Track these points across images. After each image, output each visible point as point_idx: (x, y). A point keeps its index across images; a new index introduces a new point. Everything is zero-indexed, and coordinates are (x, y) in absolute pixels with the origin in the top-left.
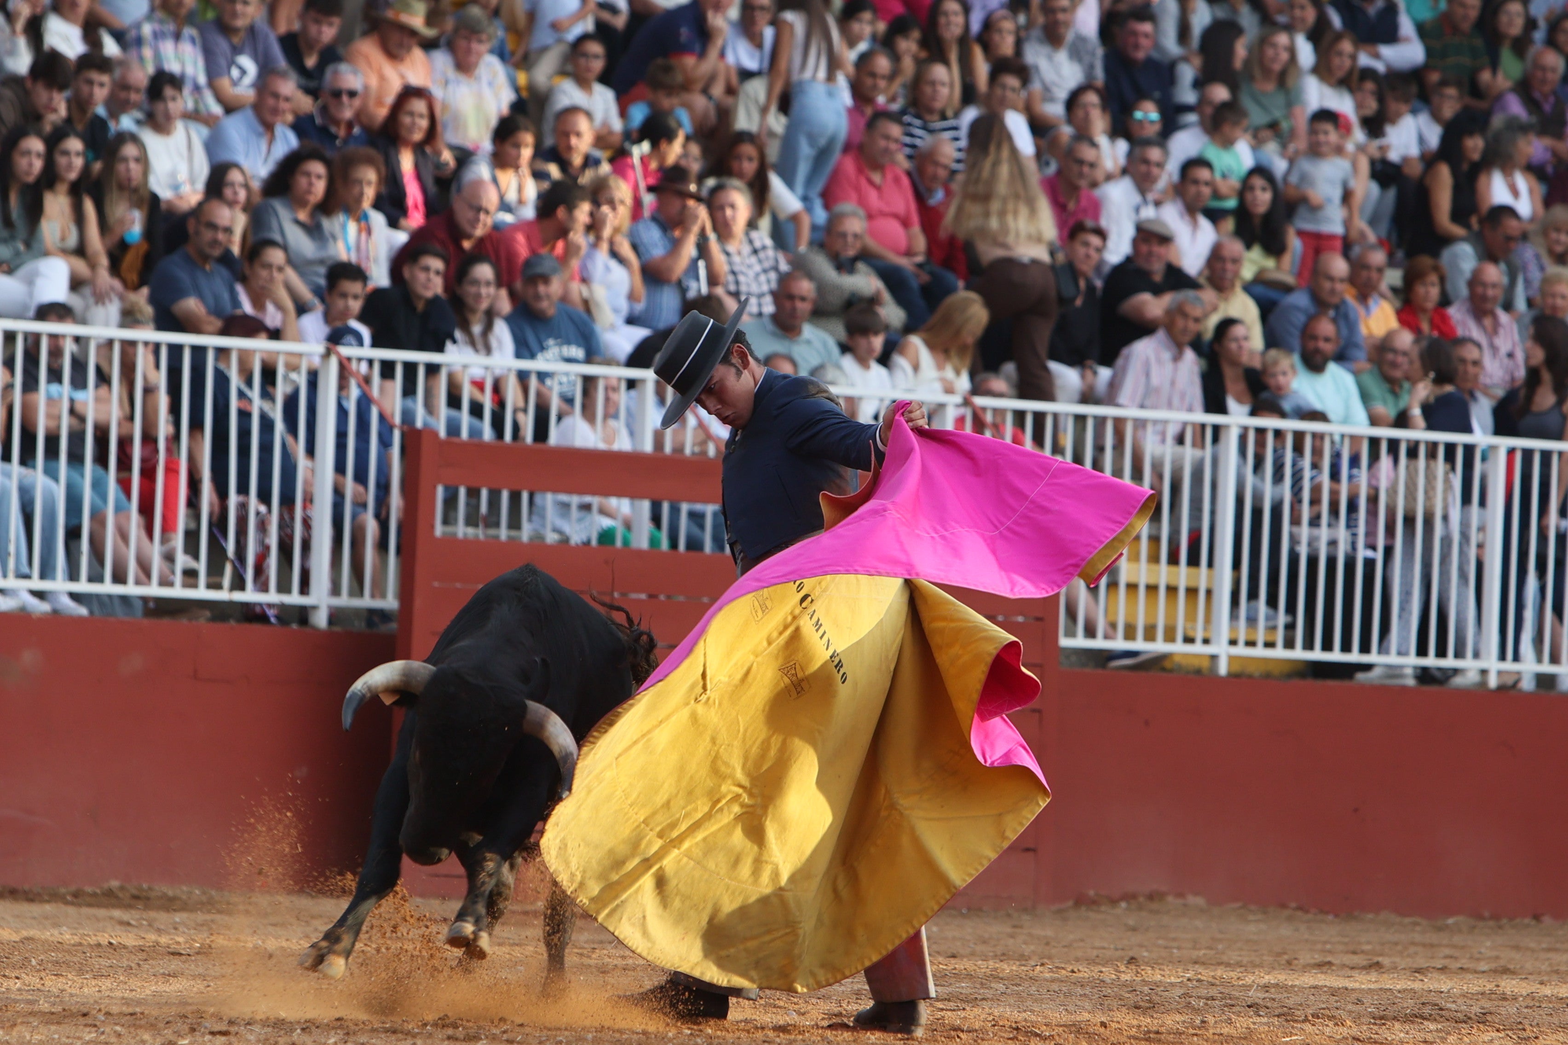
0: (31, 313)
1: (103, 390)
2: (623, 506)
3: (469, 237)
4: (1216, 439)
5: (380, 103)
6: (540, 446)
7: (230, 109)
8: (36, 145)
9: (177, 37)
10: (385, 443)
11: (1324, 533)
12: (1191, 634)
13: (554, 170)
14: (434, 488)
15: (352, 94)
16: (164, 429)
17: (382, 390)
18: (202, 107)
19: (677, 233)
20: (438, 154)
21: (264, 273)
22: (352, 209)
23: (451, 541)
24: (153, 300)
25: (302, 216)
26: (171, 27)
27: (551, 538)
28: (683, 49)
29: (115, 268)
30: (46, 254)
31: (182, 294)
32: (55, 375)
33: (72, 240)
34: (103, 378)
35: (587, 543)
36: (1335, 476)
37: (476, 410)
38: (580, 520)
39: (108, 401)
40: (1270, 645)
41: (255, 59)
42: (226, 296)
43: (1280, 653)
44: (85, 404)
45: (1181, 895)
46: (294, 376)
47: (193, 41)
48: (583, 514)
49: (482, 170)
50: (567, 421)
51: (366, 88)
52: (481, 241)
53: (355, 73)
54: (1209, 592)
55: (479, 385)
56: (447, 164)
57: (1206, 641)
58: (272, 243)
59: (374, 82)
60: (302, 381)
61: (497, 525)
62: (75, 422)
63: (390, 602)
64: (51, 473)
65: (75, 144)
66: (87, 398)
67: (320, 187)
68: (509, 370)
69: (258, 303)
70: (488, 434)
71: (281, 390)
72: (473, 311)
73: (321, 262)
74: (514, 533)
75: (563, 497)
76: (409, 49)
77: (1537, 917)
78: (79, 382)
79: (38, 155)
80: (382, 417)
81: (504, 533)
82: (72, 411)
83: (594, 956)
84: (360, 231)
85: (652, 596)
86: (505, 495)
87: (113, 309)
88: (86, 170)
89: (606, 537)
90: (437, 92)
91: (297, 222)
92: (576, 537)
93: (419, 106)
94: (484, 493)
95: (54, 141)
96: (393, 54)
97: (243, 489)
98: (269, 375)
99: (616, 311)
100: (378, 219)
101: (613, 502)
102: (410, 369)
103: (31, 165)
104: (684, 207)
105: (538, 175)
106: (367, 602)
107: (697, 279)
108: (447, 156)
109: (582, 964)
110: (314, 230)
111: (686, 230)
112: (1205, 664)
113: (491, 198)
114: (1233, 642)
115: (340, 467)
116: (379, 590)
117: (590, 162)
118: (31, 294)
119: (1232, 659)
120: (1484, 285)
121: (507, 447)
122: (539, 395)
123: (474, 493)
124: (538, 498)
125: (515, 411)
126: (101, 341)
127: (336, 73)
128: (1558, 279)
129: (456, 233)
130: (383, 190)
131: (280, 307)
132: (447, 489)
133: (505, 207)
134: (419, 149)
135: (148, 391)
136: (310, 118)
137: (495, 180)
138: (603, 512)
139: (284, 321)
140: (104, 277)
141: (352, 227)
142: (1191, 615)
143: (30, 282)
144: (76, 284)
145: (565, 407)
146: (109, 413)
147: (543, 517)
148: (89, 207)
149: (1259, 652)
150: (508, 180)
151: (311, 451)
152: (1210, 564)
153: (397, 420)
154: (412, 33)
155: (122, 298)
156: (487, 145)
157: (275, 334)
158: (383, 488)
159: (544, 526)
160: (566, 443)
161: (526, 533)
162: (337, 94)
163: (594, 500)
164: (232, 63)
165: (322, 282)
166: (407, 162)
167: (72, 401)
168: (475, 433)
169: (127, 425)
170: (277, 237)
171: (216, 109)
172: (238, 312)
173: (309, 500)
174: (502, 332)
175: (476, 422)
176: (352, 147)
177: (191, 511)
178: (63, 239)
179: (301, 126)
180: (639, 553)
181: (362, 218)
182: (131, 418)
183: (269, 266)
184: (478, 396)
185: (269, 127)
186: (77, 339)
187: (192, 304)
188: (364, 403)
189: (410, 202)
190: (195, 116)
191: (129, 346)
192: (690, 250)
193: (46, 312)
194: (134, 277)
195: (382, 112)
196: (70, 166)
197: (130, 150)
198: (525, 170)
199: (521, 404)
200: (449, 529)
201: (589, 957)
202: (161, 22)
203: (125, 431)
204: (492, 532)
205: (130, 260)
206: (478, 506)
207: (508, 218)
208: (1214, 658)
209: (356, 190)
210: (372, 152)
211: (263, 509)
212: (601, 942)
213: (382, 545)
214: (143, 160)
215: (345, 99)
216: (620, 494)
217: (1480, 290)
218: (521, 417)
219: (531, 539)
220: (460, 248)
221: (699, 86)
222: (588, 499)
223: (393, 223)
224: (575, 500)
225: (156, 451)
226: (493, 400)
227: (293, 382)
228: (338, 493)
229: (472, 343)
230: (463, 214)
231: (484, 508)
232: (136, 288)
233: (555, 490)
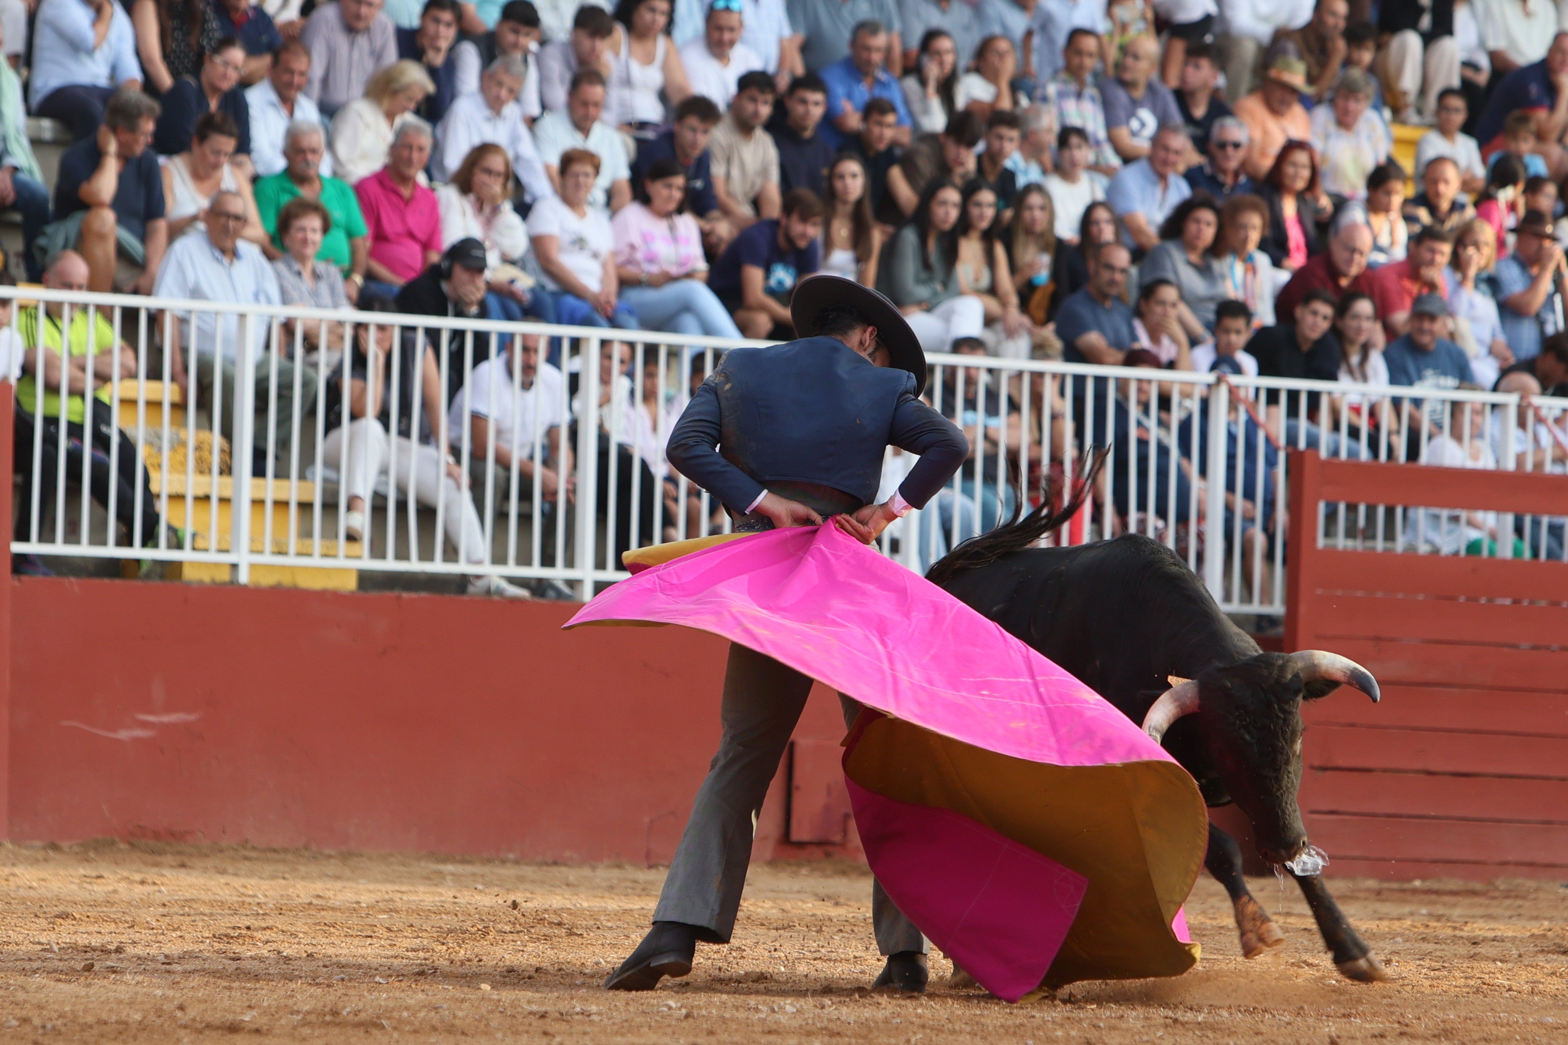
0: (948, 347)
1: (1014, 417)
2: (1489, 518)
3: (1345, 275)
5: (1263, 154)
6: (1411, 465)
7: (1127, 159)
8: (952, 196)
9: (1079, 95)
10: (1271, 463)
13: (1423, 214)
14: (1315, 505)
15: (1237, 145)
16: (1069, 453)
17: (1268, 415)
18: (1102, 161)
19: (1535, 270)
20: (1316, 199)
21: (1158, 310)
22: (1239, 251)
23: (1331, 553)
24: (1060, 333)
25: (1194, 258)
26: (1073, 87)
27: (1423, 549)
28: (1534, 105)
29: (1024, 305)
30: (960, 293)
31: (1084, 328)
32: (970, 404)
33: (985, 281)
34: (1014, 406)
35: (1456, 554)
37: (1354, 433)
38: (1450, 532)
39: (1018, 427)
41: (1154, 111)
42: (1124, 331)
44: (998, 430)
46: (1187, 403)
47: (1093, 99)
48: (1452, 526)
49: (1356, 214)
50: (1437, 441)
51: (1251, 140)
52: (1357, 279)
53: (1241, 125)
55: (1357, 410)
56: (1325, 209)
58: (1165, 282)
59: (1257, 135)
60: (1195, 406)
61: (1373, 537)
62: (989, 446)
63: (1277, 608)
64: (968, 492)
65: (987, 197)
66: (1000, 424)
67: (1208, 233)
68: (1384, 396)
69: (1155, 337)
70: (1364, 454)
71: (1176, 417)
72: (1352, 342)
73: (1211, 299)
74: (1389, 545)
75: (1435, 511)
76: (1289, 105)
78: (992, 409)
79: (955, 205)
80: (1268, 440)
81: (1380, 544)
82: (986, 437)
83: (1466, 929)
84: (1246, 271)
85: (1516, 602)
86: (1381, 511)
87: (1023, 343)
88: (997, 219)
89: (1473, 548)
90: (1318, 145)
91: (1190, 263)
92: (1447, 549)
93: (1301, 157)
94: (1362, 509)
95: (969, 191)
96: (1276, 109)
97: (1142, 506)
98: (1165, 402)
99: (1480, 341)
100: (1262, 260)
101: (1480, 516)
102: (1293, 395)
103: (947, 214)
104: (1541, 248)
105: (1409, 219)
106: (1256, 608)
107: (1553, 310)
108: (1325, 202)
109: (1455, 936)
110: (1205, 270)
111: (1543, 268)
113: (1364, 239)
115: (1230, 486)
116: (1267, 597)
117: (1456, 207)
118: (948, 330)
121: (1383, 467)
122: (1411, 418)
123: (1352, 509)
124: (1411, 512)
125: (1390, 434)
126: (1013, 373)
127: (1222, 127)
129: (1334, 273)
130: (1268, 233)
131: (1174, 340)
132: (1328, 505)
133: (1378, 248)
134: (1300, 196)
135: (1054, 417)
136: (1200, 168)
137: (1368, 223)
138: (1470, 523)
139: (1179, 353)
140: (1014, 314)
141: (1239, 268)
143: (947, 319)
144: (989, 321)
145: (1435, 430)
146: (1019, 438)
147: (1415, 529)
148: (1000, 251)
150: (1380, 222)
151: (1203, 472)
153: (1282, 441)
154: (1292, 91)
155: (1031, 333)
156: (1362, 192)
157: (1171, 365)
158: (1270, 504)
159: (1416, 536)
160: (1436, 462)
161: (1400, 544)
162: (1223, 145)
163: (1464, 514)
164: (1132, 114)
165: (1211, 317)
166: (1289, 208)
167: (986, 428)
168: (1353, 454)
169: (1035, 449)
170: (1170, 276)
171: (1114, 160)
172: (1137, 346)
173: (1201, 517)
174: (1377, 363)
175: (1353, 444)
176: (1239, 195)
177: (1095, 527)
178: (977, 280)
179: (1192, 176)
180: (1504, 562)
181: (1248, 261)
182: (1039, 442)
183: (1163, 303)
184: (1355, 420)
185: (1162, 177)
186: (990, 371)
187: (1093, 338)
188: (1252, 425)
189: (1292, 244)
190: (1096, 168)
191: (1037, 377)
192: (1546, 285)
193: (962, 345)
194: (1041, 314)
195: (1266, 163)
196: (981, 217)
197: (1035, 199)
198: (1395, 215)
199: (1394, 426)
200: (1330, 542)
201: (1462, 930)
202: (1065, 82)
203: (1034, 455)
204: (1369, 544)
205: (1039, 300)
206: (1355, 521)
207: (1381, 258)
209: (1242, 233)
210: (1257, 199)
211: (1160, 524)
212: (1473, 917)
213: (1269, 556)
214: (1049, 208)
215: (1230, 150)
216: (1487, 508)
218: (1394, 439)
219: (1406, 550)
220: (1337, 286)
221: (1554, 135)
222: (1457, 512)
223: (1277, 263)
224: (1445, 513)
225: (1062, 472)
226: (1369, 423)
227: (1187, 408)
228: (1229, 510)
229: (1351, 372)
230: (1339, 255)
231: (1362, 521)
232: (1044, 323)
233: (1427, 504)
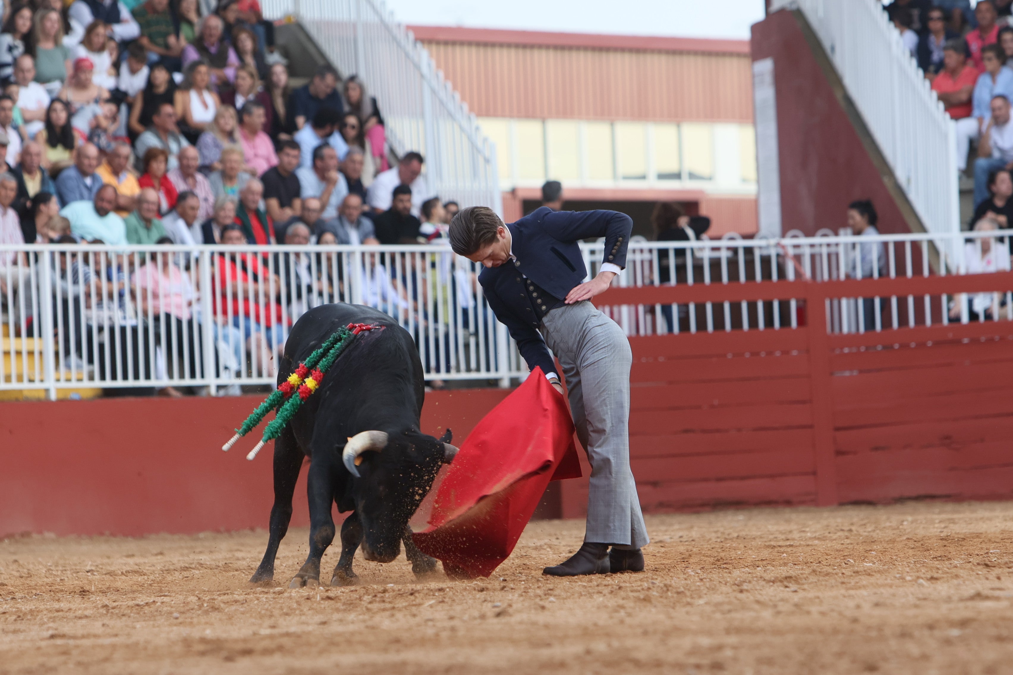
4: (36, 260)
11: (105, 314)
12: (32, 378)
36: (109, 279)
40: (80, 380)
43: (86, 384)
45: (40, 532)
54: (41, 353)
57: (42, 381)
77: (252, 529)
112: (42, 395)
114: (58, 380)
119: (58, 390)
120: (188, 158)
128: (231, 151)
142: (31, 367)
149: (74, 384)
152: (40, 335)
208: (47, 391)
217: (185, 162)
